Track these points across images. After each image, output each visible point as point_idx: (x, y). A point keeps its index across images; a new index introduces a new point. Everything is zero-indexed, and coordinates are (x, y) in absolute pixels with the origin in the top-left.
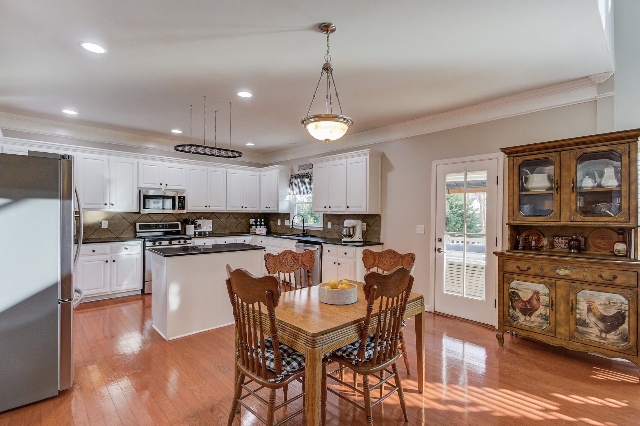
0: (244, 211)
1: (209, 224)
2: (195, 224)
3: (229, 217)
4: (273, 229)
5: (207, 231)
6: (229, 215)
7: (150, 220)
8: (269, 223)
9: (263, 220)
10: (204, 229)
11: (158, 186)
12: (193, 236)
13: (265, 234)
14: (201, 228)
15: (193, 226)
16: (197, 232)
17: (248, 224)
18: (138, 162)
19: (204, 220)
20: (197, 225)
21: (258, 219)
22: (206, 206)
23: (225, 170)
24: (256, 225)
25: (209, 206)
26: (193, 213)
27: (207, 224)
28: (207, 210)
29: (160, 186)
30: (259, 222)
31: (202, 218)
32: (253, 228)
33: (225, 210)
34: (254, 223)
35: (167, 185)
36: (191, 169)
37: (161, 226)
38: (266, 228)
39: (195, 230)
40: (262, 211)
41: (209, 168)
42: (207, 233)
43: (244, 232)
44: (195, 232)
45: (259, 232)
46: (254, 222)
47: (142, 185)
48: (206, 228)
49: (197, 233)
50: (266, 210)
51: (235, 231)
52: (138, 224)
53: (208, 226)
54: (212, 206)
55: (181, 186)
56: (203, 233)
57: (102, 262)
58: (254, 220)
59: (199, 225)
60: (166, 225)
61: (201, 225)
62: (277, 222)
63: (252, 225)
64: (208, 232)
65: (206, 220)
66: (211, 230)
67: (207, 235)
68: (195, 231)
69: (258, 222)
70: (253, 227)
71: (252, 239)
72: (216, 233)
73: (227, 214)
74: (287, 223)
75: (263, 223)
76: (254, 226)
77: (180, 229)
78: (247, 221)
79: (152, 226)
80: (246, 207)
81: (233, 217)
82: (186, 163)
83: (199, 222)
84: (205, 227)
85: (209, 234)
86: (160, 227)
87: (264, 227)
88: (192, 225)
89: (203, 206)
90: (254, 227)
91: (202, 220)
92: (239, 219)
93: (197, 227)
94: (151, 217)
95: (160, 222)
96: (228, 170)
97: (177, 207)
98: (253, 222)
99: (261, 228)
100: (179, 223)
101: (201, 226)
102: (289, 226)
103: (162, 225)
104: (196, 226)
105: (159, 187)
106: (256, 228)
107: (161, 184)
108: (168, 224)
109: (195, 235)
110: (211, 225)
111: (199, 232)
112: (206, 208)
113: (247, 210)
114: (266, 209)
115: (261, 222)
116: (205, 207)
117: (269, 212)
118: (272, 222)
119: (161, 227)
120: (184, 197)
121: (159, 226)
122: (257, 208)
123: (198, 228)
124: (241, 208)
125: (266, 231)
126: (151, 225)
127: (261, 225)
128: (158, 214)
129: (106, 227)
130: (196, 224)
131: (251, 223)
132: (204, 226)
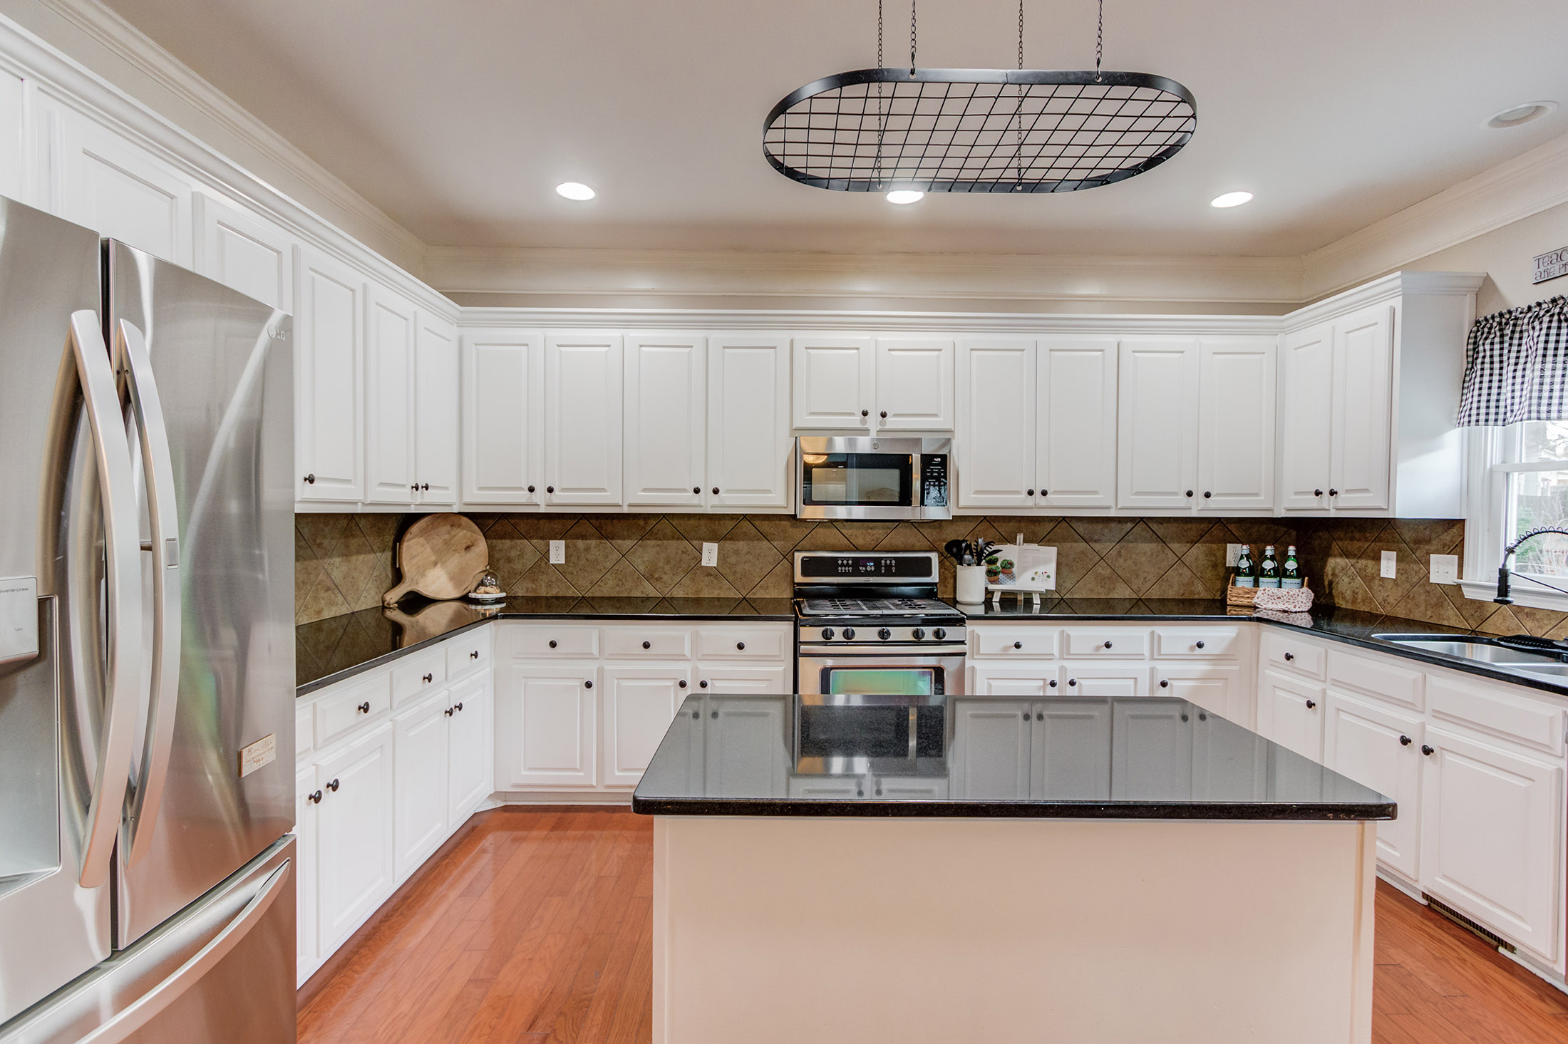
0: (1196, 508)
1: (1046, 562)
2: (990, 562)
3: (1130, 537)
4: (1348, 592)
5: (1036, 592)
6: (1129, 526)
7: (841, 542)
8: (1324, 566)
9: (1292, 550)
10: (1021, 582)
11: (855, 421)
12: (980, 611)
13: (1306, 621)
14: (1011, 576)
15: (984, 568)
16: (998, 590)
17: (1215, 566)
18: (792, 342)
19: (1027, 546)
20: (999, 564)
21: (1269, 548)
22: (1031, 493)
23: (1109, 340)
24: (1256, 573)
25: (1044, 493)
26: (985, 517)
27: (1036, 563)
28: (1037, 507)
29: (863, 422)
30: (1272, 558)
31: (1020, 537)
32: (1239, 585)
33: (1108, 508)
34: (1245, 564)
35: (884, 415)
36: (972, 350)
37: (871, 566)
38: (1309, 586)
39: (992, 582)
40: (1288, 510)
41: (1041, 337)
42: (1036, 600)
43: (1196, 597)
44: (989, 593)
45: (1270, 606)
46: (1248, 557)
47: (804, 420)
48: (1033, 579)
49: (996, 598)
50: (1315, 505)
51: (1155, 593)
52: (799, 556)
53: (1040, 570)
54: (1055, 492)
55: (936, 415)
56: (1021, 598)
57: (670, 683)
58: (1245, 549)
59: (1008, 566)
60: (888, 562)
61: (1011, 564)
62: (1370, 563)
63: (1237, 571)
64: (1041, 594)
65: (1035, 546)
66: (1053, 588)
67: (1036, 609)
68: (991, 587)
69: (1266, 558)
70: (1239, 578)
71: (1238, 635)
72: (1075, 596)
73: (1119, 522)
74: (1441, 569)
75: (1291, 565)
76: (1246, 575)
77: (935, 578)
78: (1210, 553)
79: (843, 565)
80: (1207, 495)
81: (1148, 534)
82: (955, 328)
83: (1007, 552)
84: (1030, 574)
85: (1044, 601)
86: (869, 569)
87: (1299, 581)
88: (979, 564)
89: (1018, 492)
90: (1244, 582)
91: (1017, 546)
92: (1175, 546)
93: (996, 573)
94: (842, 531)
95: (873, 551)
96: (1126, 339)
97: (916, 497)
98: (1242, 557)
99: (1280, 587)
100: (934, 557)
101: (1013, 570)
102: (1459, 586)
103: (877, 561)
104: (993, 567)
105: (859, 426)
106: (1256, 584)
107: (865, 414)
108: (894, 558)
109: (988, 603)
110: (1051, 569)
111: (1003, 593)
112: (1030, 501)
113: (1213, 506)
114: (1313, 502)
115: (1281, 557)
116: (1025, 494)
117: (1333, 514)
118: (1339, 560)
119: (873, 569)
120: (946, 456)
121: (866, 566)
122: (1262, 498)
123: (1001, 576)
124: (1183, 496)
125: (1310, 605)
126: (840, 562)
127: (1280, 573)
128: (866, 524)
129: (714, 563)
130: (997, 560)
131: (1231, 561)
132: (1024, 570)
